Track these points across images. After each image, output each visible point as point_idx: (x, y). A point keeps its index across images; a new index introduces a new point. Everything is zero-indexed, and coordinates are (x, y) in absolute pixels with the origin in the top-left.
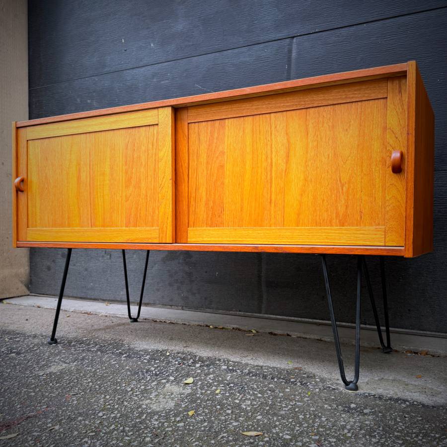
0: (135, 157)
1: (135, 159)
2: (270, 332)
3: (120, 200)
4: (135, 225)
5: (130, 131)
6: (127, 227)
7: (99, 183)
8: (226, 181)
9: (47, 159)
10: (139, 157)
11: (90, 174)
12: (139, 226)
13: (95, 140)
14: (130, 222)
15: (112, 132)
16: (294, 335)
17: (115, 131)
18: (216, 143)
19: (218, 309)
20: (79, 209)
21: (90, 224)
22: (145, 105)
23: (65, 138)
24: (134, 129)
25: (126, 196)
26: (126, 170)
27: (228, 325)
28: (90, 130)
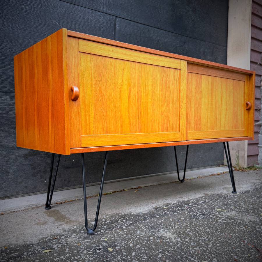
0: (167, 86)
1: (167, 88)
2: (131, 188)
3: (158, 114)
4: (167, 131)
5: (165, 69)
6: (162, 132)
7: (144, 101)
8: (202, 107)
9: (100, 75)
10: (169, 88)
11: (138, 94)
12: (169, 131)
13: (142, 69)
14: (164, 129)
15: (154, 66)
16: (143, 186)
17: (156, 67)
18: (199, 86)
19: (74, 185)
20: (130, 119)
21: (138, 130)
22: (176, 56)
23: (118, 61)
24: (167, 68)
25: (162, 112)
26: (162, 94)
27: (108, 191)
28: (139, 61)
